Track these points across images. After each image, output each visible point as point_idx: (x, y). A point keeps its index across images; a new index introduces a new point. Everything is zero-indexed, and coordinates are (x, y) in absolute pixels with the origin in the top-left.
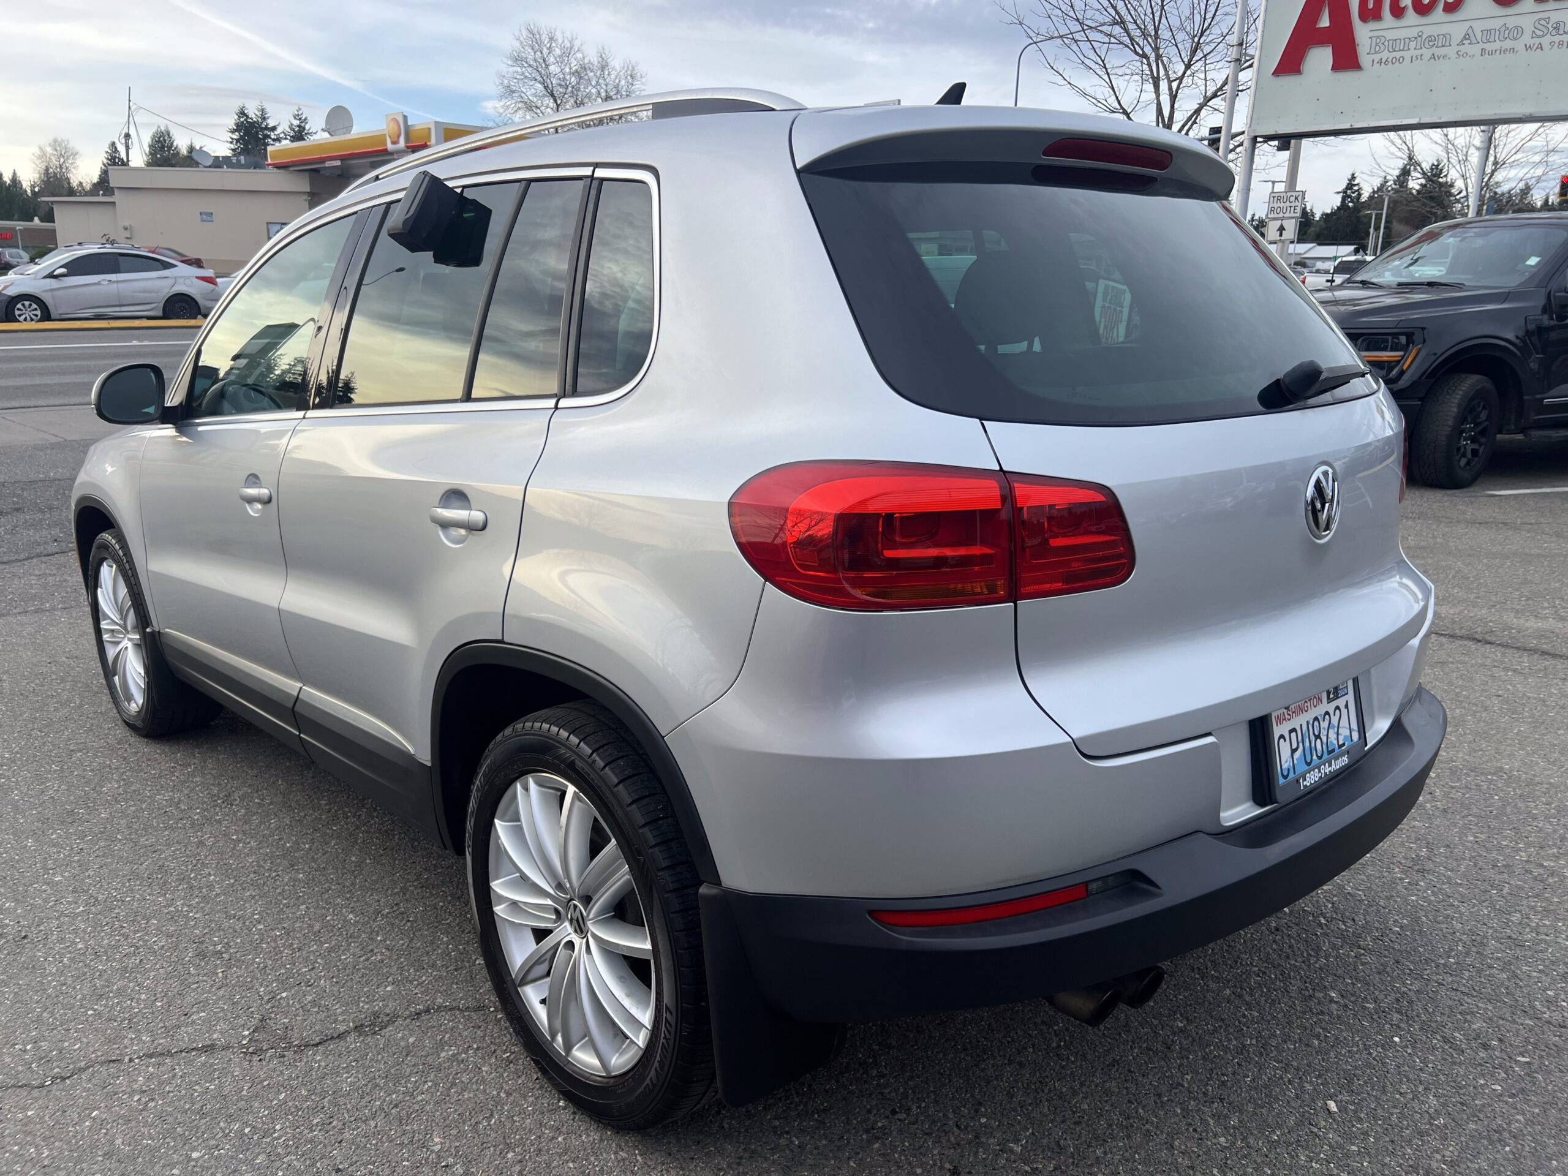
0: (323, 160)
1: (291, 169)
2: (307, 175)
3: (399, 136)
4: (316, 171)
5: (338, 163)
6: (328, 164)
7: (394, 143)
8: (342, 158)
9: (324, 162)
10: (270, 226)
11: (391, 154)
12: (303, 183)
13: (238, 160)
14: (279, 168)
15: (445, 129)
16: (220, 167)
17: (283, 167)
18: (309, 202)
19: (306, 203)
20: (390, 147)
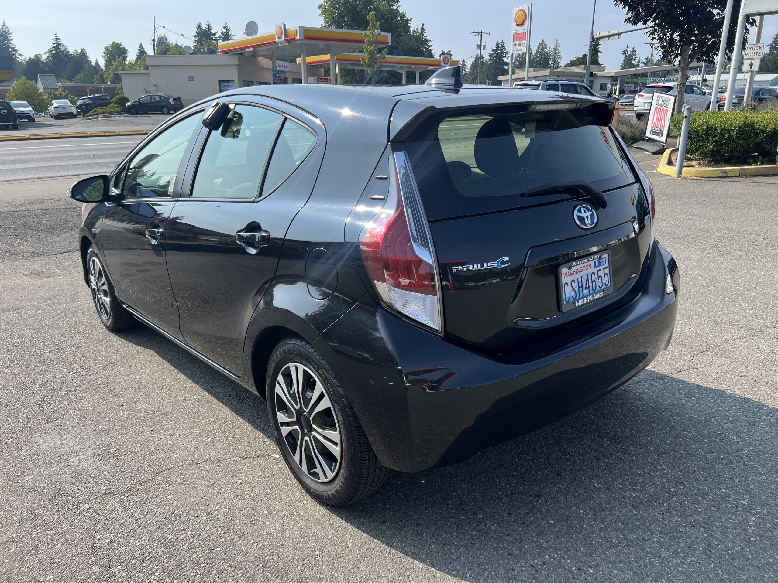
3: (281, 35)
7: (279, 38)
8: (254, 47)
9: (245, 50)
10: (220, 82)
11: (278, 44)
12: (235, 60)
13: (204, 51)
14: (224, 53)
15: (304, 30)
16: (196, 54)
17: (226, 53)
18: (238, 69)
19: (237, 71)
20: (277, 40)
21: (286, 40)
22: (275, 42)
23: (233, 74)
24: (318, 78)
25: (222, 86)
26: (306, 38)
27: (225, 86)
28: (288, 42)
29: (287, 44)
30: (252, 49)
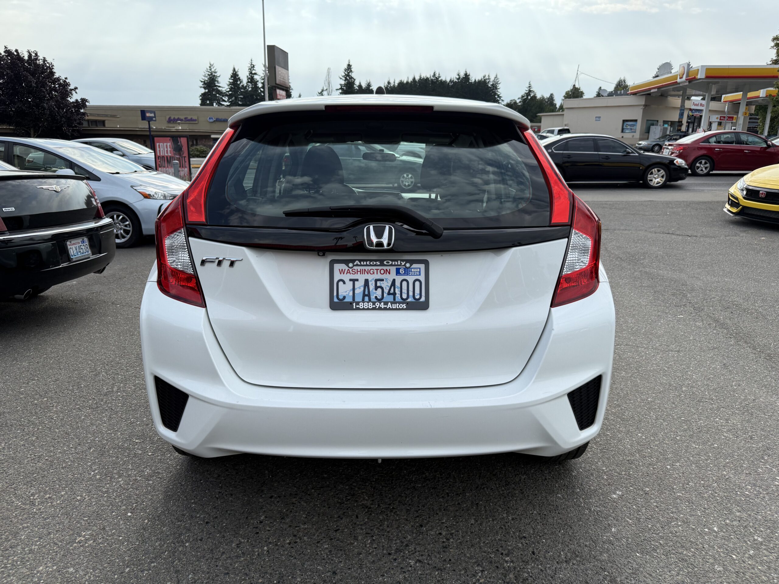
0: (650, 89)
1: (638, 94)
2: (644, 97)
3: (684, 74)
5: (656, 90)
6: (652, 91)
7: (681, 78)
8: (659, 88)
9: (650, 91)
10: (624, 121)
11: (679, 84)
13: (621, 93)
15: (707, 69)
16: (613, 96)
17: (634, 94)
18: (643, 110)
20: (679, 80)
21: (686, 80)
22: (677, 82)
23: (637, 114)
25: (625, 124)
26: (707, 77)
27: (628, 125)
28: (689, 82)
29: (687, 84)
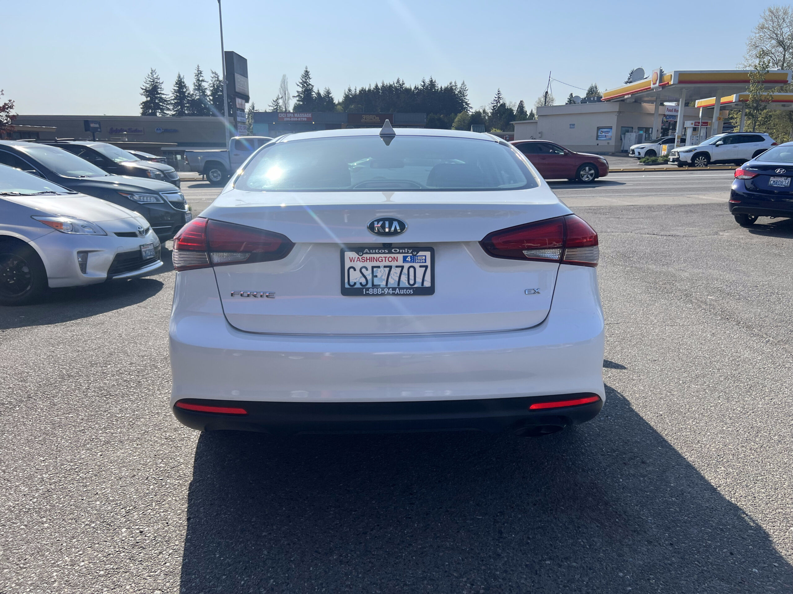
0: (624, 95)
1: (611, 101)
3: (657, 81)
4: (623, 101)
6: (626, 97)
7: (654, 84)
8: (632, 94)
10: (599, 128)
11: (653, 89)
12: (616, 107)
13: (594, 99)
14: (607, 101)
15: (679, 74)
16: (586, 103)
17: (608, 100)
18: (618, 116)
19: (616, 117)
20: (652, 86)
21: (660, 86)
22: (650, 88)
23: (612, 121)
24: (695, 122)
25: (599, 132)
26: (680, 82)
27: (603, 132)
28: (663, 88)
29: (661, 89)
30: (630, 96)
